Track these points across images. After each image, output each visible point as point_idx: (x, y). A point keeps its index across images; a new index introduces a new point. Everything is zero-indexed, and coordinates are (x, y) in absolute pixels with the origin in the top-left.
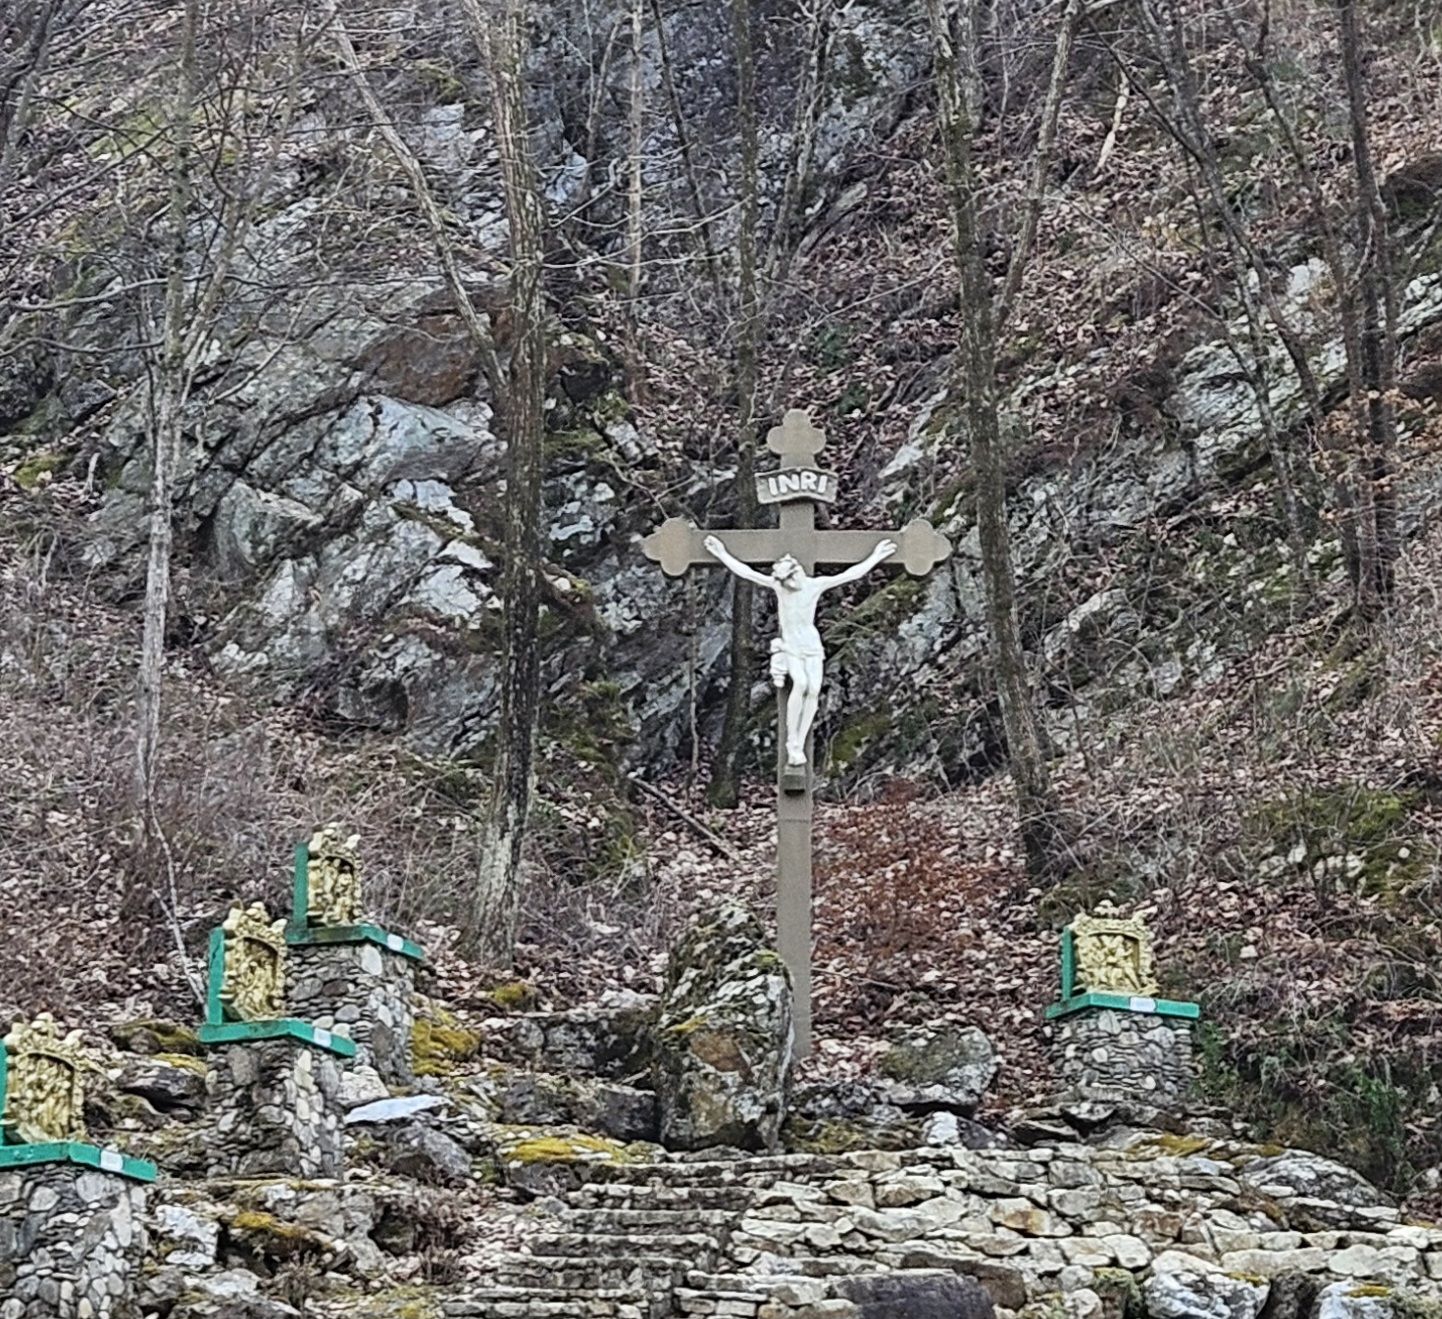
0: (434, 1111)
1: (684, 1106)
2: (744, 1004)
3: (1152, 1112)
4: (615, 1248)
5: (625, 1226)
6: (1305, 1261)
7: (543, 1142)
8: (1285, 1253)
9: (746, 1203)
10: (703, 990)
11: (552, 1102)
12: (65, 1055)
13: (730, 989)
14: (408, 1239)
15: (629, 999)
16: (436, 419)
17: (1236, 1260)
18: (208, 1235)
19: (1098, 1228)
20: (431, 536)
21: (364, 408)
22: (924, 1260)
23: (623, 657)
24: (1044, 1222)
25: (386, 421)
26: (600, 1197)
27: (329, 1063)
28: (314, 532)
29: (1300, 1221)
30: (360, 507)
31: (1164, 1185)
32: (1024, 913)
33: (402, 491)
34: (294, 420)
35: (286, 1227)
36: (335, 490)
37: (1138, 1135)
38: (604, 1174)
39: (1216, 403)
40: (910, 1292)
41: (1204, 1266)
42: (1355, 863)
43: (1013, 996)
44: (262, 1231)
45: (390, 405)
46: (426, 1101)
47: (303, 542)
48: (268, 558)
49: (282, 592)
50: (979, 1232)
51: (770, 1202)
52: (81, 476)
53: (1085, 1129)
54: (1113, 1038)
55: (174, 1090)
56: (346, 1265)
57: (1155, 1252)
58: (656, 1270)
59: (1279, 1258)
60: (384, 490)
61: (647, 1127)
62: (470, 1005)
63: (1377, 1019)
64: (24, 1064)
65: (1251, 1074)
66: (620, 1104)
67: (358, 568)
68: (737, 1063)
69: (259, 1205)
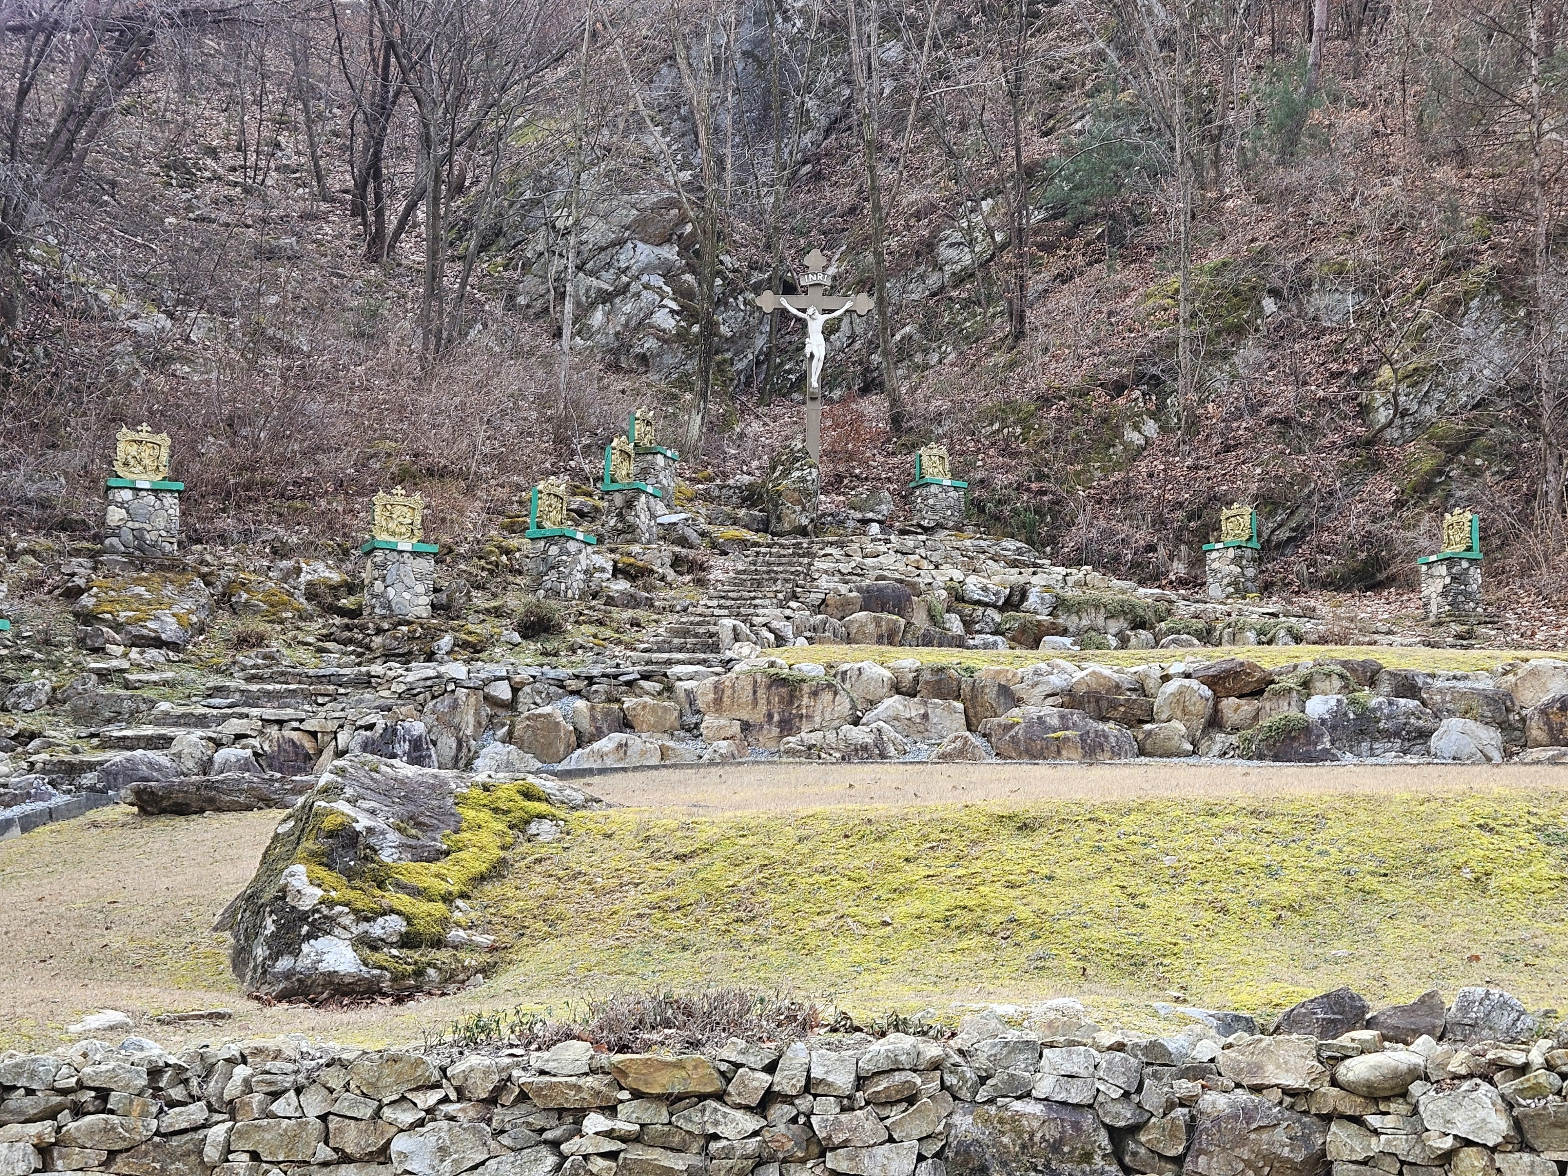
0: (687, 520)
1: (779, 519)
2: (802, 480)
3: (951, 524)
4: (768, 573)
5: (769, 564)
6: (1022, 580)
7: (732, 532)
8: (1014, 576)
9: (813, 556)
10: (786, 473)
11: (729, 517)
12: (560, 494)
13: (797, 474)
14: (685, 569)
15: (746, 479)
16: (657, 250)
17: (996, 579)
18: (609, 566)
19: (944, 567)
20: (656, 297)
21: (630, 245)
22: (884, 578)
23: (726, 346)
24: (925, 564)
25: (638, 250)
26: (758, 553)
27: (652, 499)
28: (610, 294)
29: (1014, 564)
30: (628, 284)
31: (967, 550)
32: (891, 448)
33: (645, 278)
34: (602, 249)
35: (640, 564)
36: (619, 277)
37: (947, 532)
38: (756, 544)
39: (952, 253)
40: (880, 590)
41: (985, 581)
42: (1019, 430)
43: (889, 480)
44: (631, 564)
45: (640, 245)
46: (683, 516)
47: (606, 297)
48: (592, 304)
49: (598, 317)
50: (902, 568)
51: (825, 555)
52: (515, 269)
53: (926, 530)
54: (936, 495)
55: (586, 510)
56: (663, 578)
57: (966, 576)
58: (786, 581)
59: (1012, 578)
60: (638, 278)
61: (764, 527)
62: (690, 479)
63: (1028, 490)
64: (545, 497)
65: (982, 510)
66: (754, 518)
67: (628, 308)
68: (800, 502)
69: (629, 554)
